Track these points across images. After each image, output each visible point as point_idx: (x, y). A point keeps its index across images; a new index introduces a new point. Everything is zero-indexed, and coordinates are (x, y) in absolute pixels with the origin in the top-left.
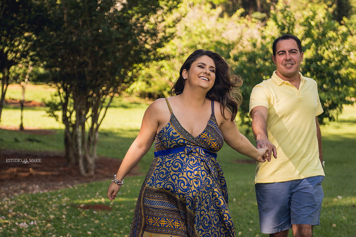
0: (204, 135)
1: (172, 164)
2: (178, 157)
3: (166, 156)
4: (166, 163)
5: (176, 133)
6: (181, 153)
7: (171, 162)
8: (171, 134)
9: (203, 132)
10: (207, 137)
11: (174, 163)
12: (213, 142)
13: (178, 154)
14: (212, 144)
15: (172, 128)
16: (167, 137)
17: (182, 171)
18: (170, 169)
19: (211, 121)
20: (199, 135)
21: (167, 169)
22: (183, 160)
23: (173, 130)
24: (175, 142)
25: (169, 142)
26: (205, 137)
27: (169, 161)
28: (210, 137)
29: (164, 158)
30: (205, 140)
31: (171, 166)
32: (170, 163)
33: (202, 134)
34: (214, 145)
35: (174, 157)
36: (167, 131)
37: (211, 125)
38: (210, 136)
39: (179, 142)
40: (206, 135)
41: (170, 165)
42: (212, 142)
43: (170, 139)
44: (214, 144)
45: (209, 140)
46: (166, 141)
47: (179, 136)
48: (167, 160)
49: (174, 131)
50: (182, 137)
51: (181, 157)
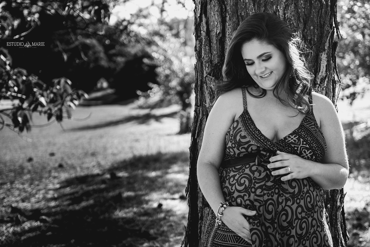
0: (292, 139)
1: (237, 180)
2: (247, 171)
3: (232, 169)
4: (230, 178)
5: (244, 137)
6: (251, 164)
7: (236, 178)
8: (238, 138)
9: (291, 134)
10: (297, 142)
11: (239, 179)
12: (306, 151)
13: (247, 166)
14: (303, 152)
15: (240, 128)
16: (233, 142)
17: (250, 190)
18: (234, 188)
19: (306, 119)
20: (284, 138)
21: (230, 187)
22: (254, 175)
23: (241, 131)
24: (243, 150)
25: (235, 149)
26: (293, 142)
27: (234, 176)
28: (301, 142)
29: (229, 171)
30: (293, 146)
31: (235, 184)
32: (234, 179)
33: (289, 137)
34: (307, 155)
35: (241, 171)
36: (234, 132)
37: (307, 124)
38: (302, 140)
39: (250, 150)
40: (294, 139)
41: (235, 181)
42: (304, 150)
43: (236, 145)
44: (307, 153)
45: (300, 146)
46: (232, 148)
47: (249, 141)
48: (232, 174)
49: (243, 133)
50: (253, 143)
51: (251, 170)
